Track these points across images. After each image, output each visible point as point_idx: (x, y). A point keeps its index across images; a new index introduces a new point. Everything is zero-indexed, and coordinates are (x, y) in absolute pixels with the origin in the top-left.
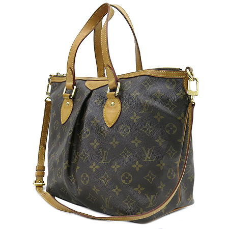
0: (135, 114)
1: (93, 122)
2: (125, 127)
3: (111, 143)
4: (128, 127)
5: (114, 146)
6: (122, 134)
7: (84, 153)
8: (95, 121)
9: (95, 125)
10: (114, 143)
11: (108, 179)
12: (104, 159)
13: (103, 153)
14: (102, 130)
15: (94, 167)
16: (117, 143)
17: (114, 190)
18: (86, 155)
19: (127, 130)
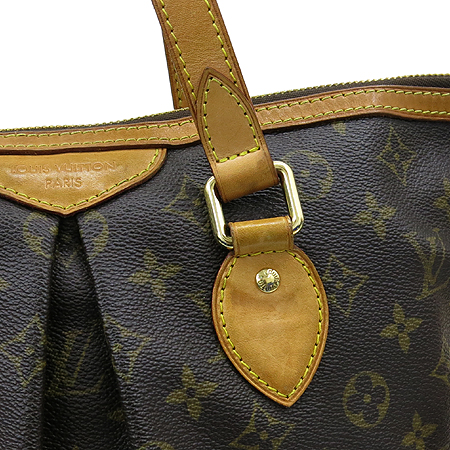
0: (398, 309)
1: (174, 397)
4: (377, 380)
6: (358, 420)
8: (191, 393)
9: (195, 410)
14: (251, 428)
19: (378, 395)
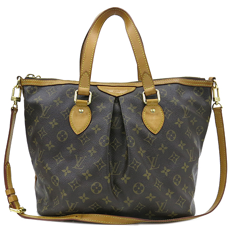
0: (179, 119)
1: (134, 129)
2: (171, 133)
3: (160, 149)
4: (174, 132)
5: (163, 151)
6: (169, 139)
7: (135, 162)
8: (137, 129)
9: (138, 132)
10: (163, 148)
11: (160, 184)
12: (152, 165)
13: (151, 160)
14: (148, 137)
15: (147, 175)
16: (166, 148)
17: (167, 194)
18: (138, 164)
19: (174, 135)
